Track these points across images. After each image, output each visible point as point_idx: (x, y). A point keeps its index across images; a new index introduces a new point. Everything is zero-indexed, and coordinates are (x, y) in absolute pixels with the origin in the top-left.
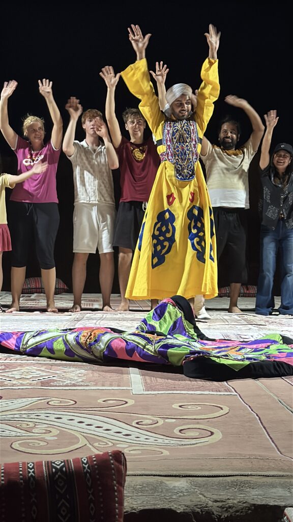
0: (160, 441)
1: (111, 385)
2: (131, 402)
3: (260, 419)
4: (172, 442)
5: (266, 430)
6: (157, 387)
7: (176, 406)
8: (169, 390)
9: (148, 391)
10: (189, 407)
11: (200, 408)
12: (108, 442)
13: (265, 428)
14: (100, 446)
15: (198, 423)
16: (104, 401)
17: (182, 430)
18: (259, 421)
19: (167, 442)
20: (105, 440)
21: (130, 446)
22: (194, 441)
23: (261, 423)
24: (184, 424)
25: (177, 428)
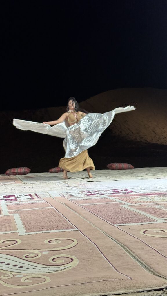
0: (42, 269)
1: (6, 230)
2: (20, 242)
3: (97, 247)
4: (50, 269)
5: (102, 254)
6: (32, 229)
7: (46, 242)
8: (40, 231)
9: (28, 232)
10: (54, 242)
11: (60, 242)
12: (10, 274)
13: (102, 253)
14: (5, 278)
15: (62, 253)
16: (3, 242)
17: (53, 259)
18: (97, 248)
19: (46, 269)
20: (7, 273)
21: (24, 276)
22: (63, 267)
23: (99, 249)
24: (54, 255)
25: (50, 258)
